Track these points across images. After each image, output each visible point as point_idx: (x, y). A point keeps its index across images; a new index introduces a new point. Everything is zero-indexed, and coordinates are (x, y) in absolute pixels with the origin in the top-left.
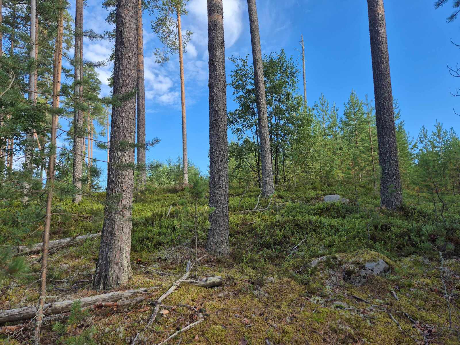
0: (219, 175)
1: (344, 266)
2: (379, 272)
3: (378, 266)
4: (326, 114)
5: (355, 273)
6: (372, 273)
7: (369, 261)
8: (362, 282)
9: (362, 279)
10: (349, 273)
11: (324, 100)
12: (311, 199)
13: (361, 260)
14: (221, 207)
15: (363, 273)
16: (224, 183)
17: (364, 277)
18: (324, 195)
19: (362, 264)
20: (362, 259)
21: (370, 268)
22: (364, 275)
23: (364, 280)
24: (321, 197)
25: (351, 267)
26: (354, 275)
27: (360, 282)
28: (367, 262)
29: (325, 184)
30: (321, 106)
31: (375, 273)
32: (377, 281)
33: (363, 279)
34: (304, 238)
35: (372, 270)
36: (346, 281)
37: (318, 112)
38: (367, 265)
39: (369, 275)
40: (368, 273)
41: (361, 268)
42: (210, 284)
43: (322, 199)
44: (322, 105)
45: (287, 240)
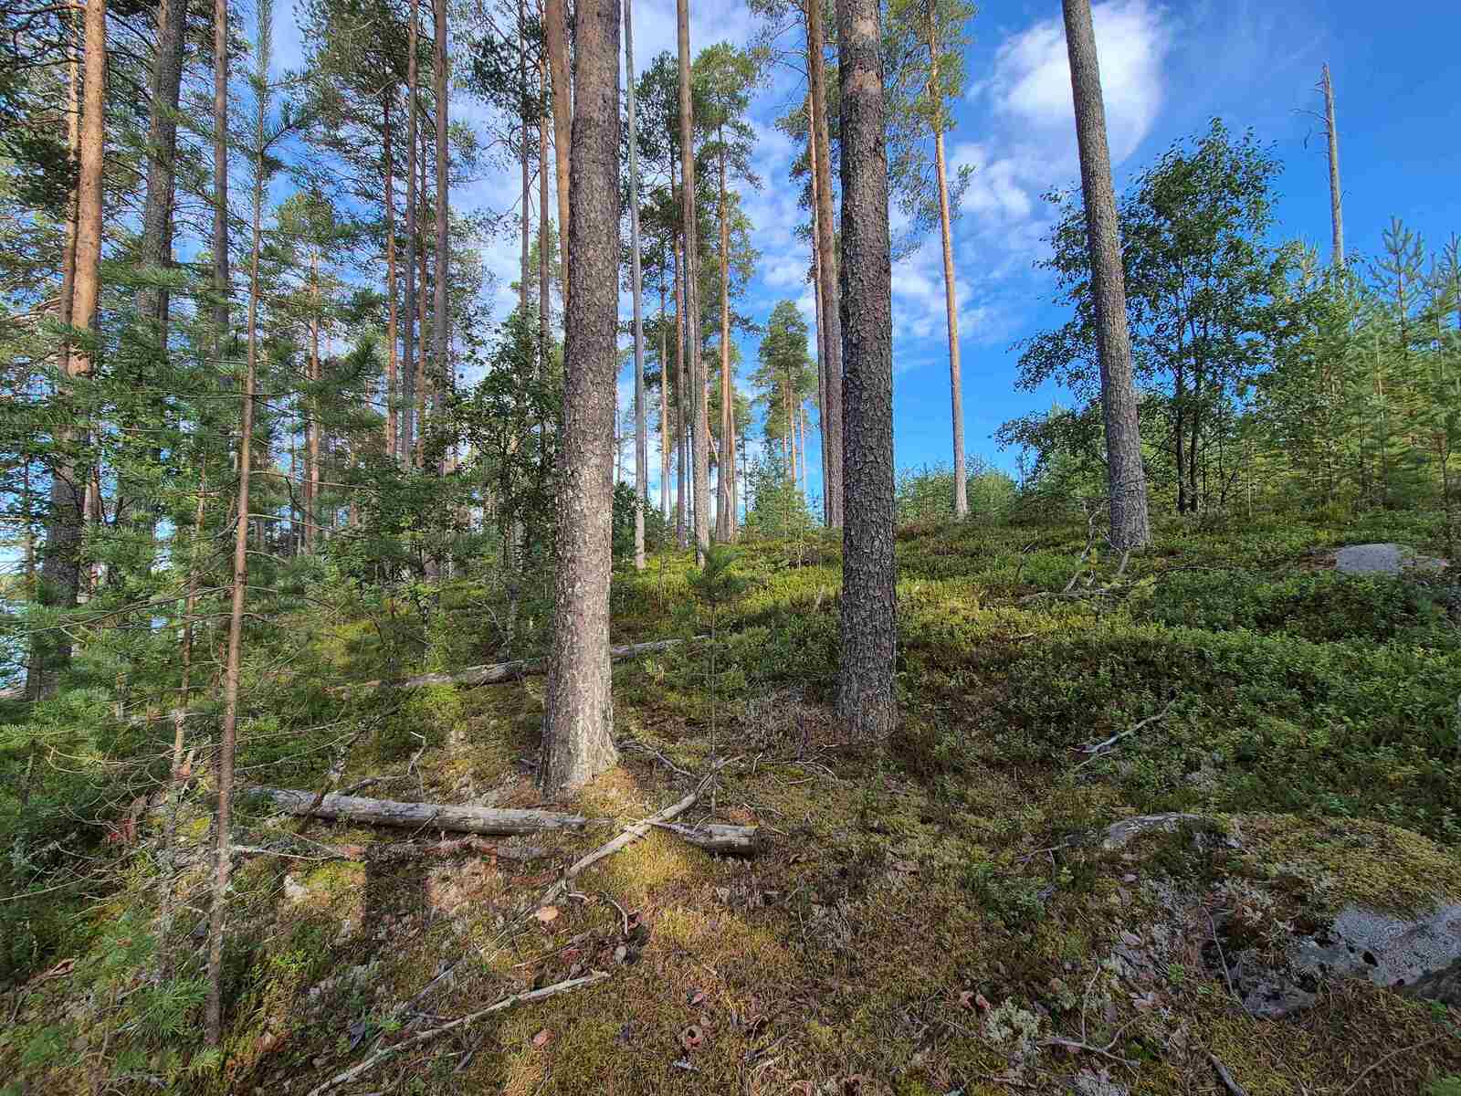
0: (863, 521)
1: (1229, 887)
2: (1412, 975)
3: (1420, 944)
4: (1410, 280)
5: (1263, 946)
6: (1362, 973)
7: (1364, 901)
8: (1292, 1003)
9: (1289, 988)
10: (1235, 934)
11: (1402, 235)
12: (1286, 559)
13: (1324, 884)
14: (868, 608)
15: (1307, 959)
16: (877, 543)
17: (1307, 982)
18: (1339, 544)
19: (1322, 907)
20: (1329, 881)
21: (1362, 944)
22: (1306, 970)
23: (1301, 997)
24: (1324, 553)
25: (1255, 902)
26: (1254, 951)
27: (1275, 997)
28: (1350, 909)
29: (1372, 503)
30: (1393, 258)
31: (1382, 976)
32: (1385, 1026)
33: (1301, 992)
34: (1156, 712)
35: (1369, 958)
36: (1210, 967)
37: (1378, 278)
38: (1349, 922)
39: (1341, 977)
40: (1341, 965)
41: (1306, 927)
42: (720, 844)
43: (1328, 557)
44: (1396, 253)
45: (1094, 709)
